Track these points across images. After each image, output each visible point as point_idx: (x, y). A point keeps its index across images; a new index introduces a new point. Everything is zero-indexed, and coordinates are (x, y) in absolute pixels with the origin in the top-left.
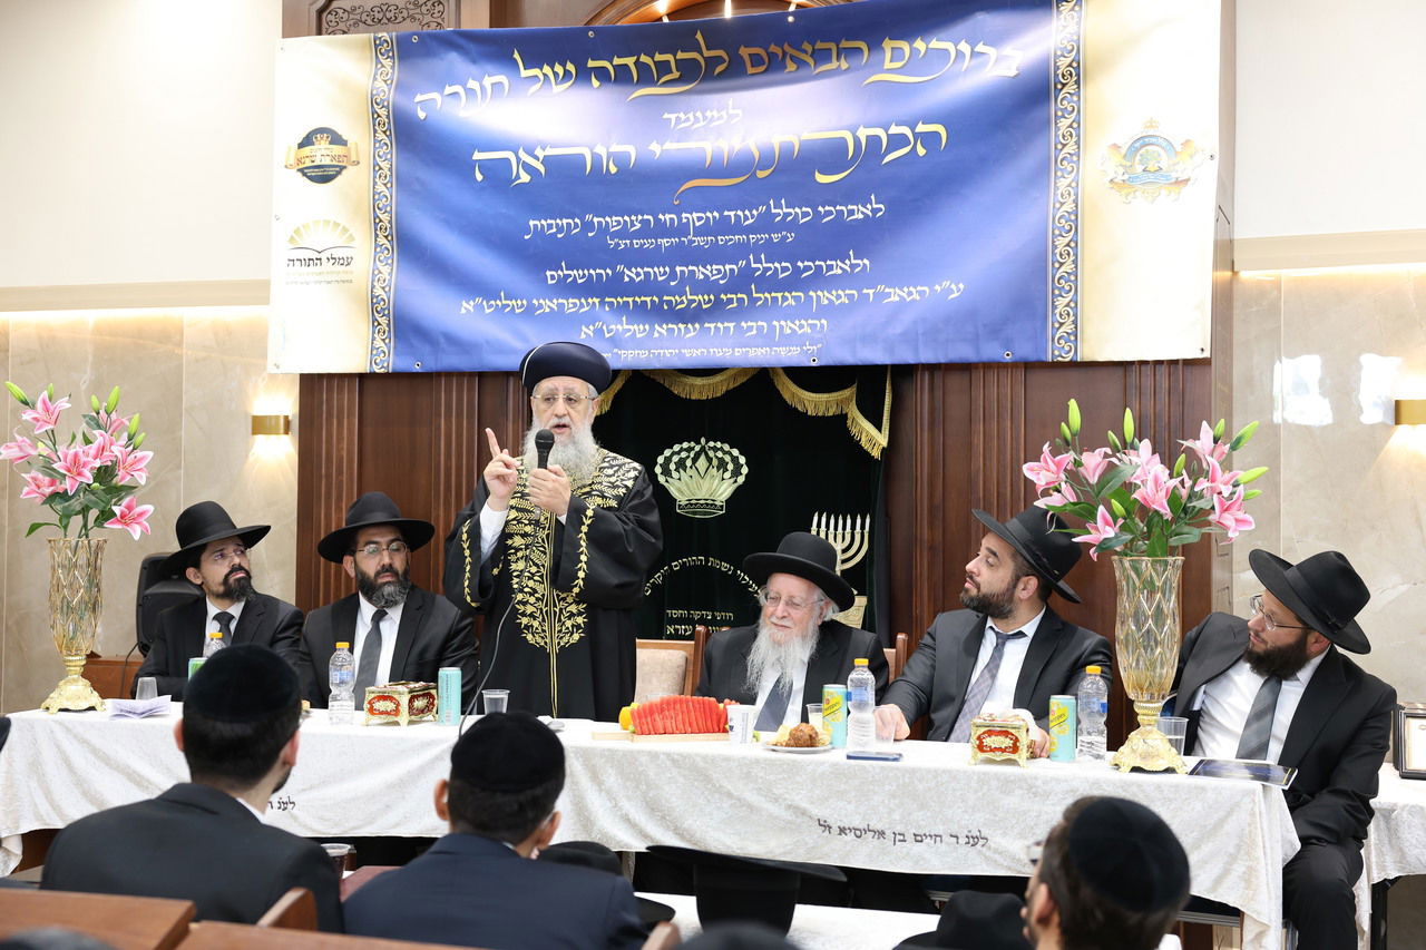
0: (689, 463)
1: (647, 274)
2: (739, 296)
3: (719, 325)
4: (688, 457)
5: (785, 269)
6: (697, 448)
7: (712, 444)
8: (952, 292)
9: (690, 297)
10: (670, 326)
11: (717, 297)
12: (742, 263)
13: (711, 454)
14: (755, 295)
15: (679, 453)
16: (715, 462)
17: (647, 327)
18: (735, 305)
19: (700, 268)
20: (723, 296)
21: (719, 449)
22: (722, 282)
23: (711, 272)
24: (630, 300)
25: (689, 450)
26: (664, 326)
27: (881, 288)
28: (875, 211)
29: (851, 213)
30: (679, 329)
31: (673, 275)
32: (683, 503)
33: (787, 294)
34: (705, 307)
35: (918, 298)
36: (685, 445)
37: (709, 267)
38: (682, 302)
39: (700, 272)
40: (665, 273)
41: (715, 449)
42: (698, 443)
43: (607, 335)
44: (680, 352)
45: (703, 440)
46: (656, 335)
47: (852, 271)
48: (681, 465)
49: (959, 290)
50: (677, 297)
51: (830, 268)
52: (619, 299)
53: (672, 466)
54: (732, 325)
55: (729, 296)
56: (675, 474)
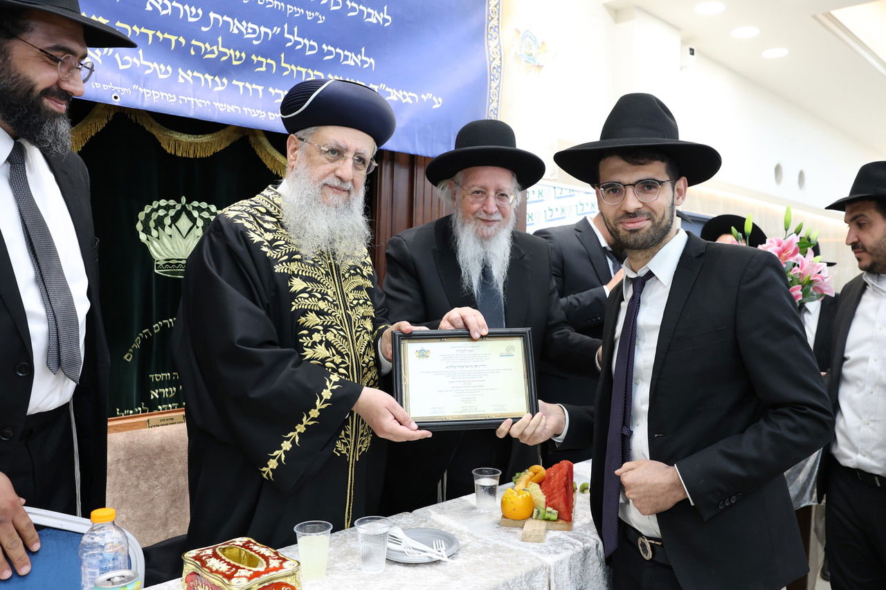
0: (168, 221)
1: (175, 10)
2: (269, 61)
3: (248, 85)
4: (166, 215)
5: (312, 48)
6: (179, 207)
7: (196, 204)
8: (435, 104)
9: (221, 49)
10: (196, 74)
11: (248, 56)
12: (277, 30)
13: (195, 214)
14: (283, 65)
15: (156, 210)
16: (200, 223)
17: (169, 68)
18: (264, 69)
19: (236, 21)
20: (254, 57)
21: (204, 210)
22: (255, 43)
23: (246, 29)
24: (150, 33)
25: (167, 208)
26: (189, 72)
27: (383, 86)
28: (385, 20)
29: (369, 15)
30: (206, 79)
31: (205, 20)
32: (161, 263)
33: (310, 71)
34: (235, 63)
35: (411, 102)
36: (163, 203)
37: (244, 23)
38: (212, 52)
39: (236, 26)
40: (197, 15)
41: (200, 210)
42: (179, 201)
43: (122, 67)
44: (212, 104)
45: (184, 200)
46: (181, 80)
47: (362, 65)
48: (160, 223)
49: (439, 103)
50: (207, 45)
51: (346, 58)
52: (135, 28)
53: (152, 224)
54: (260, 88)
55: (260, 59)
56: (154, 233)
